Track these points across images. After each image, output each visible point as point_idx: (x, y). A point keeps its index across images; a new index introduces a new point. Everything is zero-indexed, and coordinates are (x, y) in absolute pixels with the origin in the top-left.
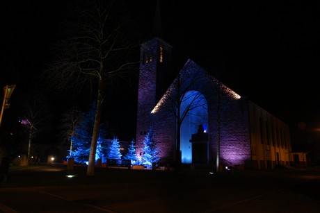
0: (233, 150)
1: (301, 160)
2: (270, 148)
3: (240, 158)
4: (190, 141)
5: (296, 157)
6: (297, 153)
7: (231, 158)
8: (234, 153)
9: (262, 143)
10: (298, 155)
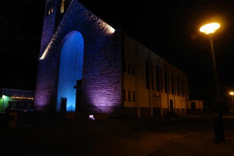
0: (104, 95)
1: (197, 107)
2: (160, 94)
3: (110, 104)
4: (75, 87)
5: (193, 105)
6: (194, 101)
7: (102, 105)
8: (105, 98)
9: (148, 87)
10: (195, 103)
